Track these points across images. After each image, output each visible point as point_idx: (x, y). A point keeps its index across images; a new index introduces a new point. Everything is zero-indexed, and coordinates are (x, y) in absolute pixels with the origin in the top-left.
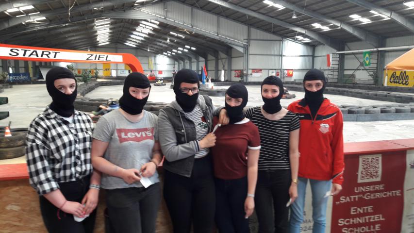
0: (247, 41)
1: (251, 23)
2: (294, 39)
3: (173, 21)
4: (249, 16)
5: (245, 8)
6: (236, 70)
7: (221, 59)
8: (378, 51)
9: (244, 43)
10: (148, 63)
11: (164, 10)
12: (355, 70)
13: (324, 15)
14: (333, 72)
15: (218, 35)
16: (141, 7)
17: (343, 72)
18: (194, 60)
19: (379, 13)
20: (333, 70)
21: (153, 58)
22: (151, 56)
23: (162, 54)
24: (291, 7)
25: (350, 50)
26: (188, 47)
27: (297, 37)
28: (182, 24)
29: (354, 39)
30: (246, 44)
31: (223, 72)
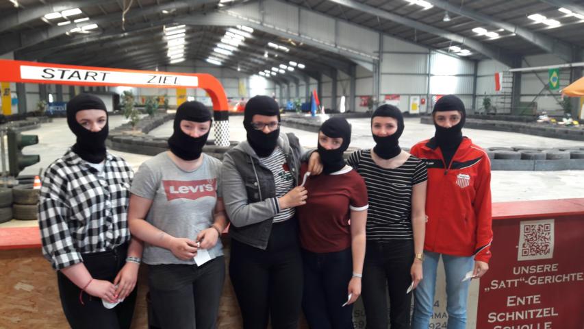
0: (377, 54)
1: (384, 29)
2: (447, 51)
3: (272, 27)
4: (381, 19)
5: (375, 7)
6: (361, 97)
7: (341, 80)
8: (571, 68)
9: (373, 57)
10: (239, 88)
11: (260, 11)
12: (537, 95)
13: (489, 17)
14: (505, 98)
15: (336, 46)
16: (227, 9)
17: (519, 99)
18: (302, 82)
19: (573, 12)
20: (504, 96)
21: (245, 80)
22: (243, 77)
23: (257, 74)
24: (442, 5)
25: (529, 66)
26: (294, 64)
27: (452, 48)
28: (285, 31)
29: (535, 50)
30: (376, 58)
31: (343, 99)
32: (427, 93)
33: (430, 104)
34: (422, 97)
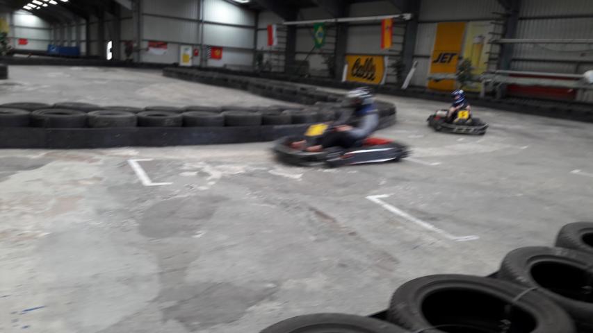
7: (107, 21)
8: (338, 24)
12: (309, 54)
14: (278, 55)
17: (294, 57)
20: (277, 52)
21: (7, 16)
23: (22, 8)
32: (200, 43)
33: (204, 56)
34: (195, 47)
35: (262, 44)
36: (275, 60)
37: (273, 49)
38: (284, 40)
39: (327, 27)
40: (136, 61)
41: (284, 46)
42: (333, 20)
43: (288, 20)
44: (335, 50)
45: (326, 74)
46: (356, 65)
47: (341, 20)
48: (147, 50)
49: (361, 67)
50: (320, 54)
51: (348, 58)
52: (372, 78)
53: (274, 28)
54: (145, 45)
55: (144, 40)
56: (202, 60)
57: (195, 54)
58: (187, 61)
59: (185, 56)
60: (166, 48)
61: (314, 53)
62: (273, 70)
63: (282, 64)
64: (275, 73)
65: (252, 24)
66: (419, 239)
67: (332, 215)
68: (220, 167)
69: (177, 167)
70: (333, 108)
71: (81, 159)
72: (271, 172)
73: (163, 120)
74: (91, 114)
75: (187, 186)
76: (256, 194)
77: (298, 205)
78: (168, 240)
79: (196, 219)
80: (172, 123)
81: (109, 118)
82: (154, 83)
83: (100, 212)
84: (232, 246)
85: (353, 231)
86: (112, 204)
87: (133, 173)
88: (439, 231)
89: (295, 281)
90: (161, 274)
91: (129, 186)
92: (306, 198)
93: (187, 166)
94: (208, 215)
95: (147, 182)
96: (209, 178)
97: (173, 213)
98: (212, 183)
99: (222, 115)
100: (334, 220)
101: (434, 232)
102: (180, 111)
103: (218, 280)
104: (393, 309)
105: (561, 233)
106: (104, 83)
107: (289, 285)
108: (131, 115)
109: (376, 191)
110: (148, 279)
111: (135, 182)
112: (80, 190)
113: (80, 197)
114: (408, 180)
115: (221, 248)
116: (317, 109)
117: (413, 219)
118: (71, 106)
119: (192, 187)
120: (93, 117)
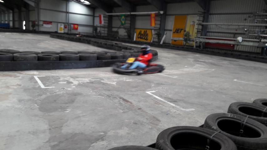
7: (23, 12)
8: (131, 15)
12: (118, 28)
14: (104, 28)
17: (111, 29)
31: (24, 22)
32: (67, 22)
33: (69, 28)
34: (65, 24)
35: (97, 23)
36: (103, 30)
37: (102, 26)
38: (107, 22)
39: (126, 16)
40: (37, 30)
41: (107, 24)
42: (129, 13)
43: (108, 12)
44: (130, 27)
45: (127, 37)
46: (140, 33)
47: (132, 13)
48: (43, 25)
49: (142, 34)
50: (123, 28)
51: (136, 30)
52: (147, 40)
53: (102, 16)
54: (41, 23)
55: (41, 21)
56: (68, 30)
57: (65, 27)
58: (62, 31)
59: (61, 28)
60: (51, 24)
61: (121, 28)
62: (102, 35)
63: (106, 32)
64: (103, 36)
65: (92, 14)
66: (169, 111)
67: (130, 100)
68: (78, 79)
69: (57, 80)
70: (130, 52)
71: (11, 76)
72: (102, 81)
73: (50, 58)
74: (15, 55)
75: (62, 88)
76: (95, 92)
77: (114, 96)
78: (53, 113)
79: (67, 103)
80: (54, 59)
81: (24, 57)
82: (46, 40)
83: (20, 101)
84: (84, 116)
85: (139, 108)
86: (26, 97)
87: (36, 82)
88: (178, 107)
89: (114, 131)
90: (50, 129)
91: (34, 88)
92: (118, 93)
93: (62, 79)
94: (72, 101)
95: (43, 86)
96: (72, 85)
97: (55, 101)
98: (74, 87)
99: (78, 55)
100: (131, 103)
101: (176, 107)
102: (58, 54)
103: (77, 132)
104: (158, 143)
105: (230, 107)
106: (22, 40)
107: (111, 133)
108: (35, 55)
109: (150, 90)
110: (44, 132)
111: (37, 86)
112: (10, 91)
113: (10, 94)
114: (164, 85)
115: (78, 117)
116: (123, 53)
117: (166, 102)
118: (5, 51)
119: (64, 89)
120: (16, 56)
